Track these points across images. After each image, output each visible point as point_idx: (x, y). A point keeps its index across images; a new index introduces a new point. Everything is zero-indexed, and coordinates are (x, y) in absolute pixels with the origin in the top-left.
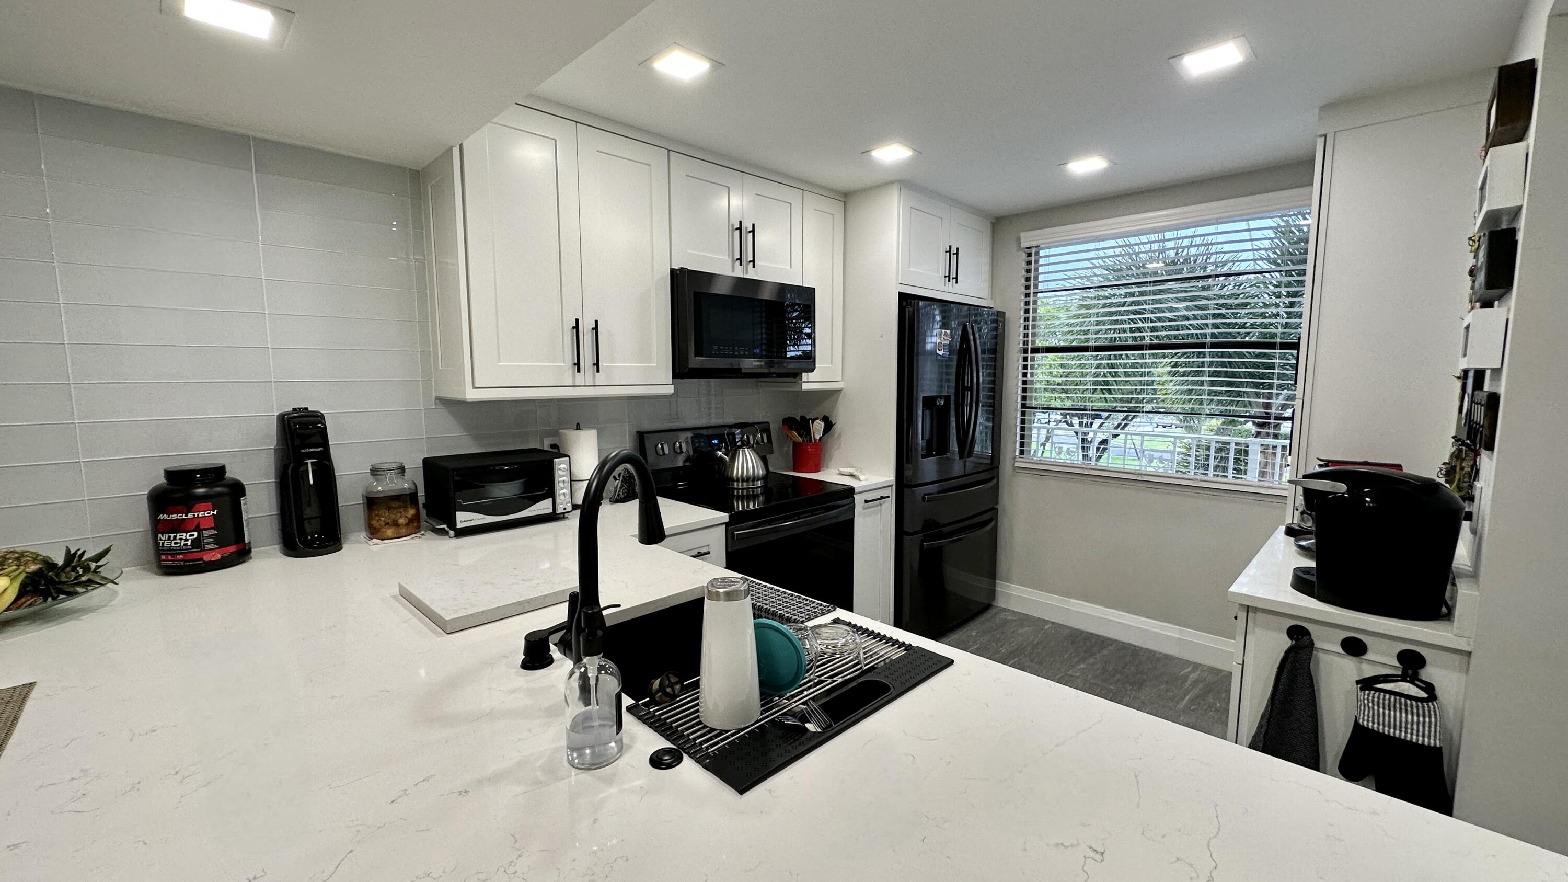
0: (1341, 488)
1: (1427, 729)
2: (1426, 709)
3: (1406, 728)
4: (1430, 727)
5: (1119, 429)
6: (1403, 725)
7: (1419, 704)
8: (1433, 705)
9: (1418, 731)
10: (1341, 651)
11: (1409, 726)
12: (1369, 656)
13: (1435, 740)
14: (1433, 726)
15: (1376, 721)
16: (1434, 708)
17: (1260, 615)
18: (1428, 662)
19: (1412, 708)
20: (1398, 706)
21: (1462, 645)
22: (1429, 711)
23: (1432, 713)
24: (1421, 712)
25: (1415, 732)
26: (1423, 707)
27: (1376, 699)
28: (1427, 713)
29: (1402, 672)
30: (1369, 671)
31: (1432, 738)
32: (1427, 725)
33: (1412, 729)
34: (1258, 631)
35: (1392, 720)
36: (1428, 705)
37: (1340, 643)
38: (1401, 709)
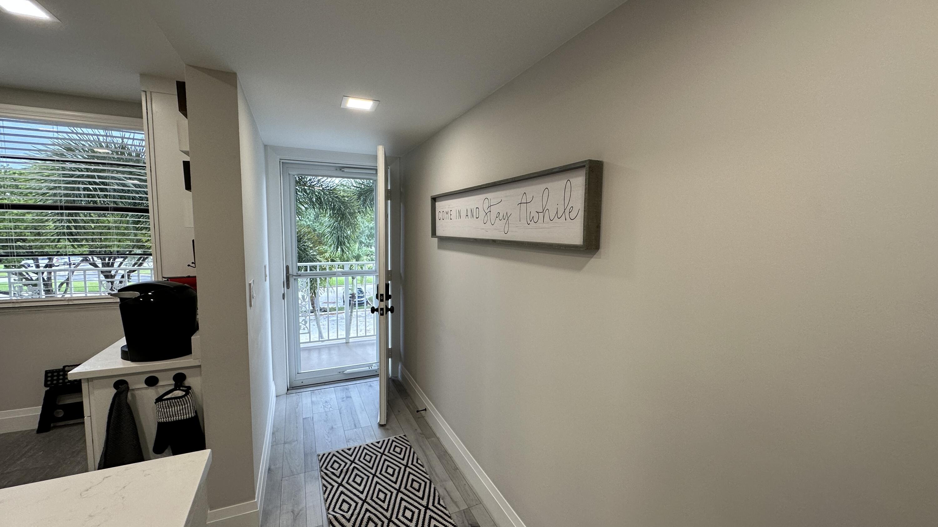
0: (137, 294)
1: (187, 410)
2: (185, 400)
3: (178, 414)
4: (188, 409)
5: (136, 266)
6: (176, 413)
7: (181, 399)
8: (188, 397)
9: (183, 413)
10: (146, 386)
11: (179, 412)
12: (160, 383)
13: (191, 414)
14: (189, 408)
15: (164, 417)
16: (188, 398)
17: (95, 381)
18: (187, 376)
19: (178, 403)
20: (172, 405)
21: (197, 363)
22: (186, 401)
23: (188, 401)
24: (183, 403)
25: (182, 414)
26: (183, 400)
27: (162, 406)
28: (185, 402)
29: (175, 386)
30: (162, 391)
31: (190, 413)
32: (186, 408)
33: (181, 413)
34: (96, 392)
35: (171, 414)
36: (185, 398)
37: (144, 382)
38: (174, 405)
